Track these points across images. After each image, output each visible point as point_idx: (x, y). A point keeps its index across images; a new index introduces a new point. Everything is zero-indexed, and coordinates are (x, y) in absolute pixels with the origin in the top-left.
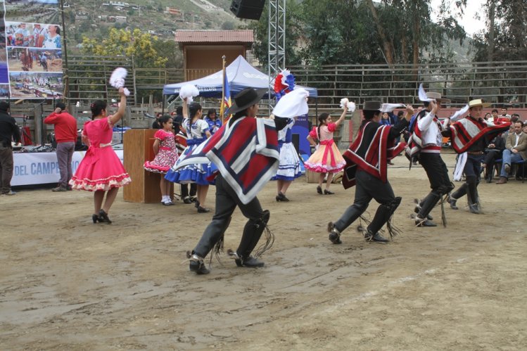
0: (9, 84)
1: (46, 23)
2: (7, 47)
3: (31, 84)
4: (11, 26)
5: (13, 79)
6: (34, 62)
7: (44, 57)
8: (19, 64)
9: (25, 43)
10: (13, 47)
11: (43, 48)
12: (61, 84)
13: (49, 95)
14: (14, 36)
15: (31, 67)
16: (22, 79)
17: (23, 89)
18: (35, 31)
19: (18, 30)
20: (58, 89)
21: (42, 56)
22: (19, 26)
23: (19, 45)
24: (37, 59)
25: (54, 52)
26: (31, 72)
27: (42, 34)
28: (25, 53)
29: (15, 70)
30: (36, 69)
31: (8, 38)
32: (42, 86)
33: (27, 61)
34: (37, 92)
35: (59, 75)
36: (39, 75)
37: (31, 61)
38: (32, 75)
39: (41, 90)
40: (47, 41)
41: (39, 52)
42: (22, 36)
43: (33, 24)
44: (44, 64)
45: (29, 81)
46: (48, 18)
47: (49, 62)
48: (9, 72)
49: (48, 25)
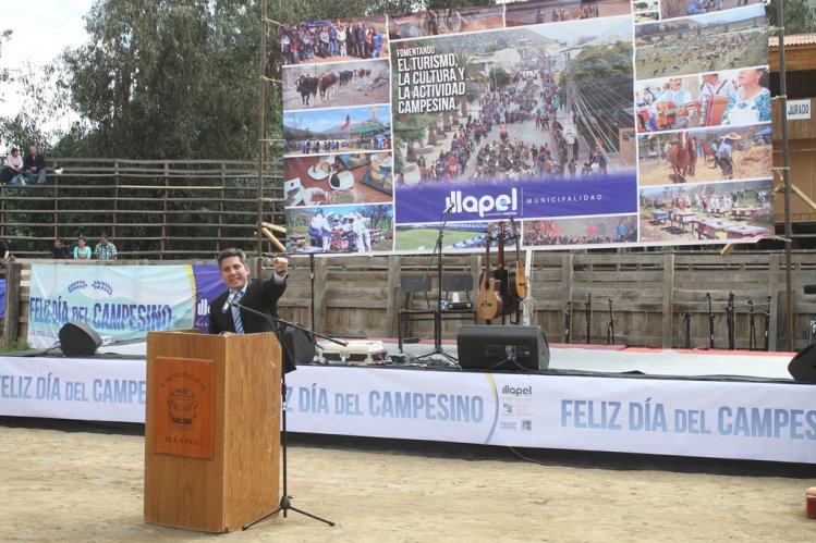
0: (638, 214)
1: (732, 66)
2: (637, 134)
3: (688, 211)
4: (647, 89)
5: (647, 204)
6: (700, 161)
7: (724, 146)
8: (665, 169)
9: (679, 121)
10: (651, 134)
11: (723, 126)
12: (767, 205)
13: (732, 234)
14: (652, 110)
15: (691, 173)
16: (668, 201)
17: (668, 224)
18: (706, 90)
19: (663, 97)
20: (757, 219)
21: (719, 144)
22: (668, 87)
23: (664, 127)
24: (706, 153)
25: (750, 133)
26: (690, 184)
27: (722, 94)
28: (679, 144)
29: (653, 182)
30: (705, 174)
31: (640, 117)
32: (717, 214)
33: (683, 160)
34: (702, 227)
35: (765, 185)
36: (710, 190)
37: (693, 158)
38: (692, 192)
39: (712, 222)
40: (736, 108)
41: (713, 138)
42: (671, 106)
43: (700, 76)
44: (725, 163)
45: (685, 206)
46: (737, 53)
47: (736, 157)
48: (639, 188)
49: (737, 72)
